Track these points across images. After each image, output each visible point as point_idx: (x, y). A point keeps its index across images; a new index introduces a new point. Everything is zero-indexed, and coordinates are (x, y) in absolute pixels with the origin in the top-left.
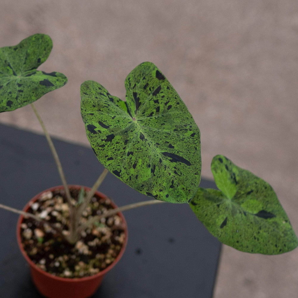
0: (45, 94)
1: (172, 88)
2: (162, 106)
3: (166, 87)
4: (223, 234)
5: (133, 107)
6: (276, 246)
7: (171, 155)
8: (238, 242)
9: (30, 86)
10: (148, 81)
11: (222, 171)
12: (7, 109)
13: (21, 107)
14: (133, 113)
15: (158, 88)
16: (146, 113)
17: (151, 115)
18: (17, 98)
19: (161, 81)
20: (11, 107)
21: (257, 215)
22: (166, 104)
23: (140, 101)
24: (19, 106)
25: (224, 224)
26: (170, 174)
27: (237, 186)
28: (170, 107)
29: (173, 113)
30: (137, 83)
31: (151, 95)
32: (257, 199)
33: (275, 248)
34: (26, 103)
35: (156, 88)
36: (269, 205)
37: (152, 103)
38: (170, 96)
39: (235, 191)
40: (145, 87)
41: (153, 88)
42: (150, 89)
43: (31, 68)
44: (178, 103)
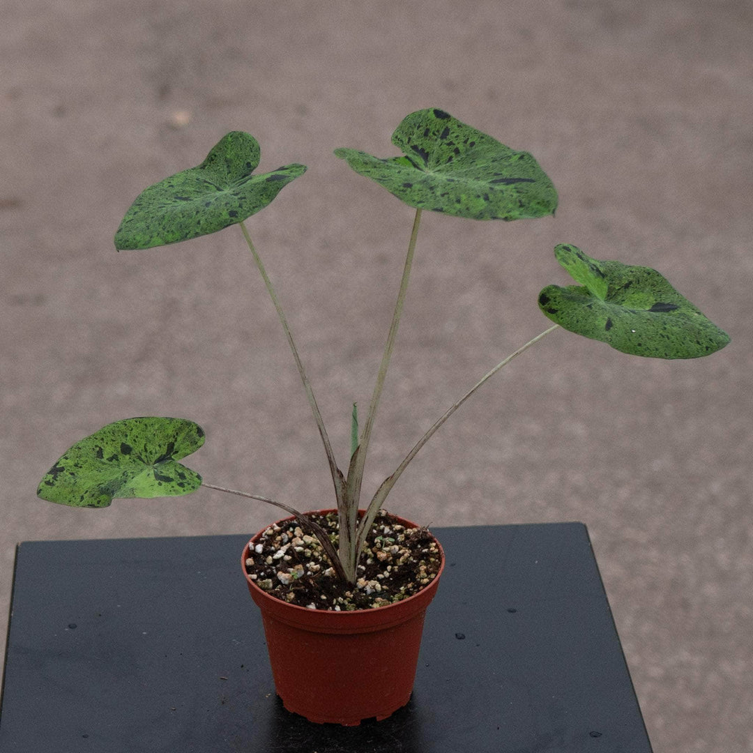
0: (281, 188)
1: (465, 125)
2: (461, 147)
3: (456, 125)
4: (614, 337)
5: (419, 160)
6: (698, 343)
7: (502, 180)
8: (640, 345)
9: (252, 190)
10: (427, 126)
11: (575, 262)
12: (232, 220)
13: (252, 214)
14: (422, 166)
15: (445, 129)
16: (441, 161)
17: (450, 159)
18: (240, 206)
19: (445, 120)
20: (237, 217)
21: (651, 310)
22: (465, 142)
23: (426, 152)
24: (249, 213)
25: (609, 325)
26: (512, 196)
27: (605, 280)
28: (472, 144)
29: (481, 147)
30: (411, 136)
31: (439, 140)
32: (643, 292)
33: (698, 346)
34: (256, 209)
35: (442, 131)
36: (663, 296)
37: (444, 147)
38: (467, 133)
39: (606, 287)
40: (426, 134)
41: (438, 131)
42: (434, 134)
43: (240, 177)
44: (482, 138)
